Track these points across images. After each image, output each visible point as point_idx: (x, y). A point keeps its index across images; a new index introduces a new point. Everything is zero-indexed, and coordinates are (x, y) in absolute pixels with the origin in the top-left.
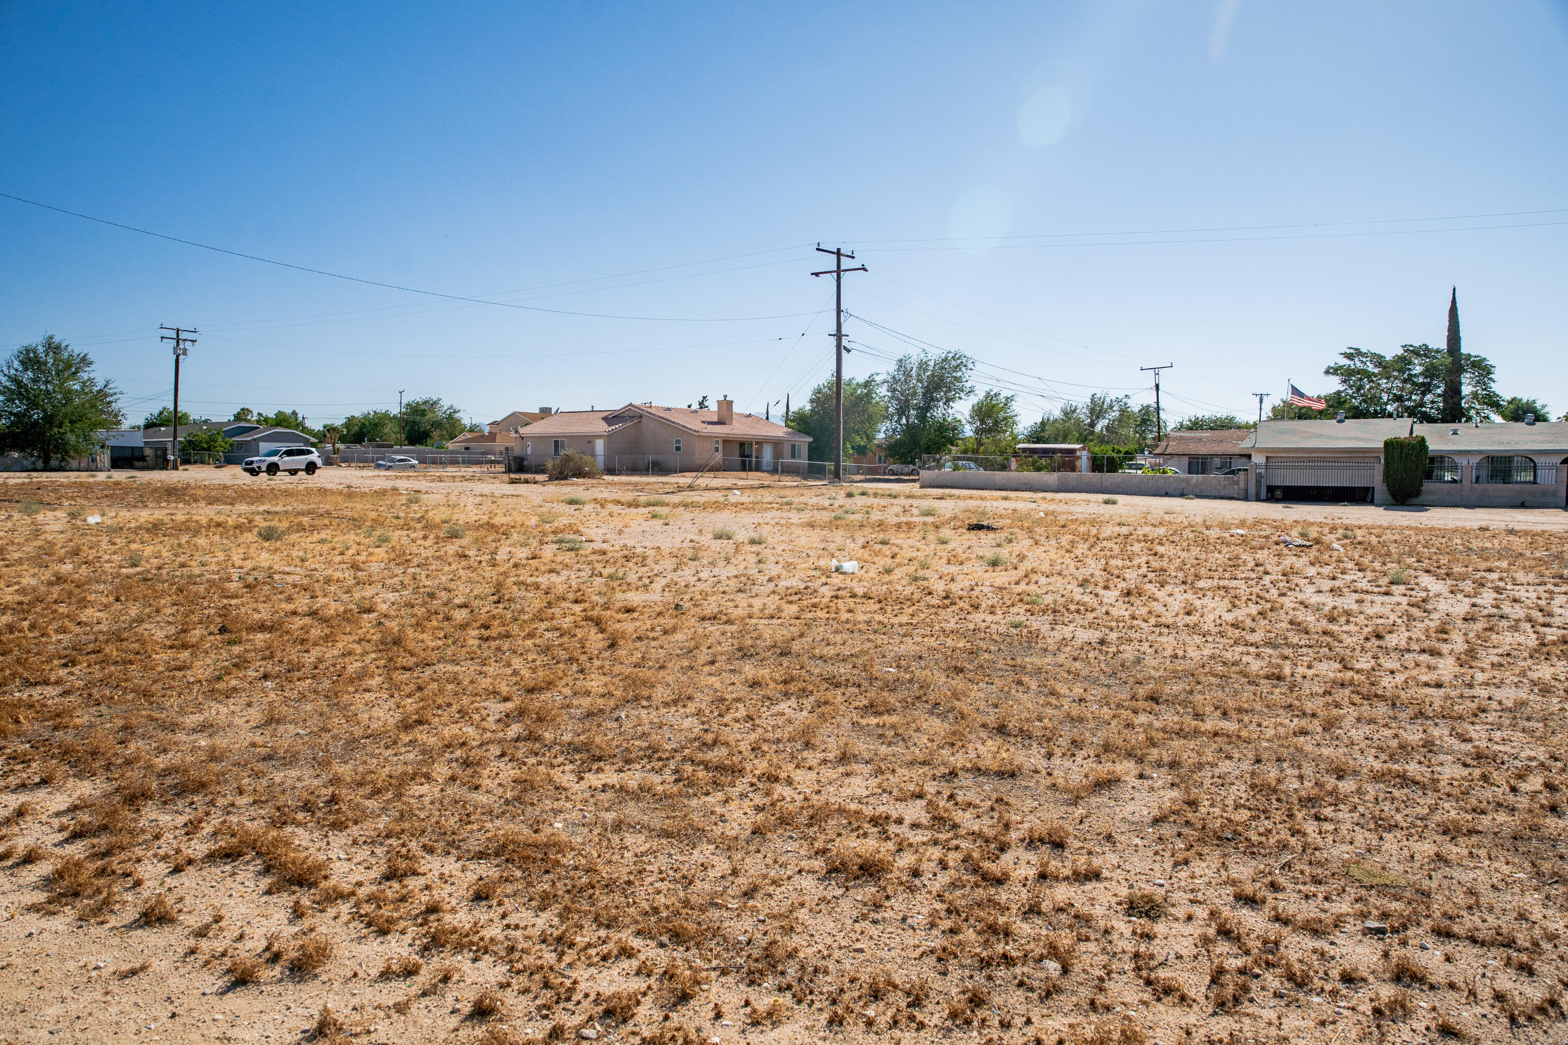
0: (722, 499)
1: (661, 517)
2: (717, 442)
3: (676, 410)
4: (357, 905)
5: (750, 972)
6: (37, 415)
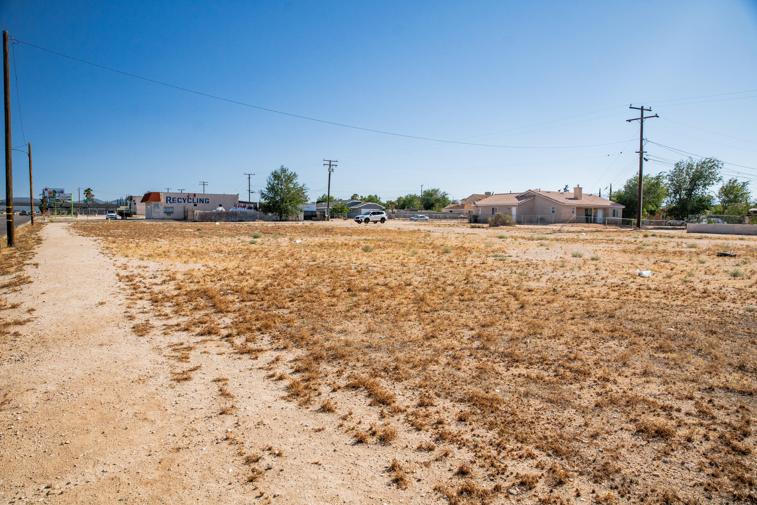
0: (576, 237)
1: (545, 246)
2: (574, 209)
3: (553, 193)
4: (407, 416)
5: (595, 476)
6: (278, 198)
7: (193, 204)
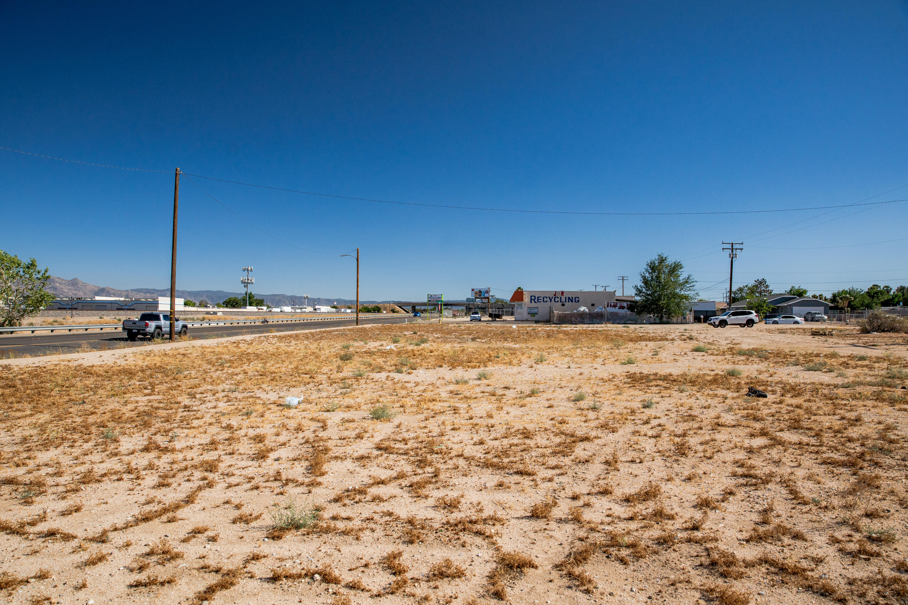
7: (560, 304)
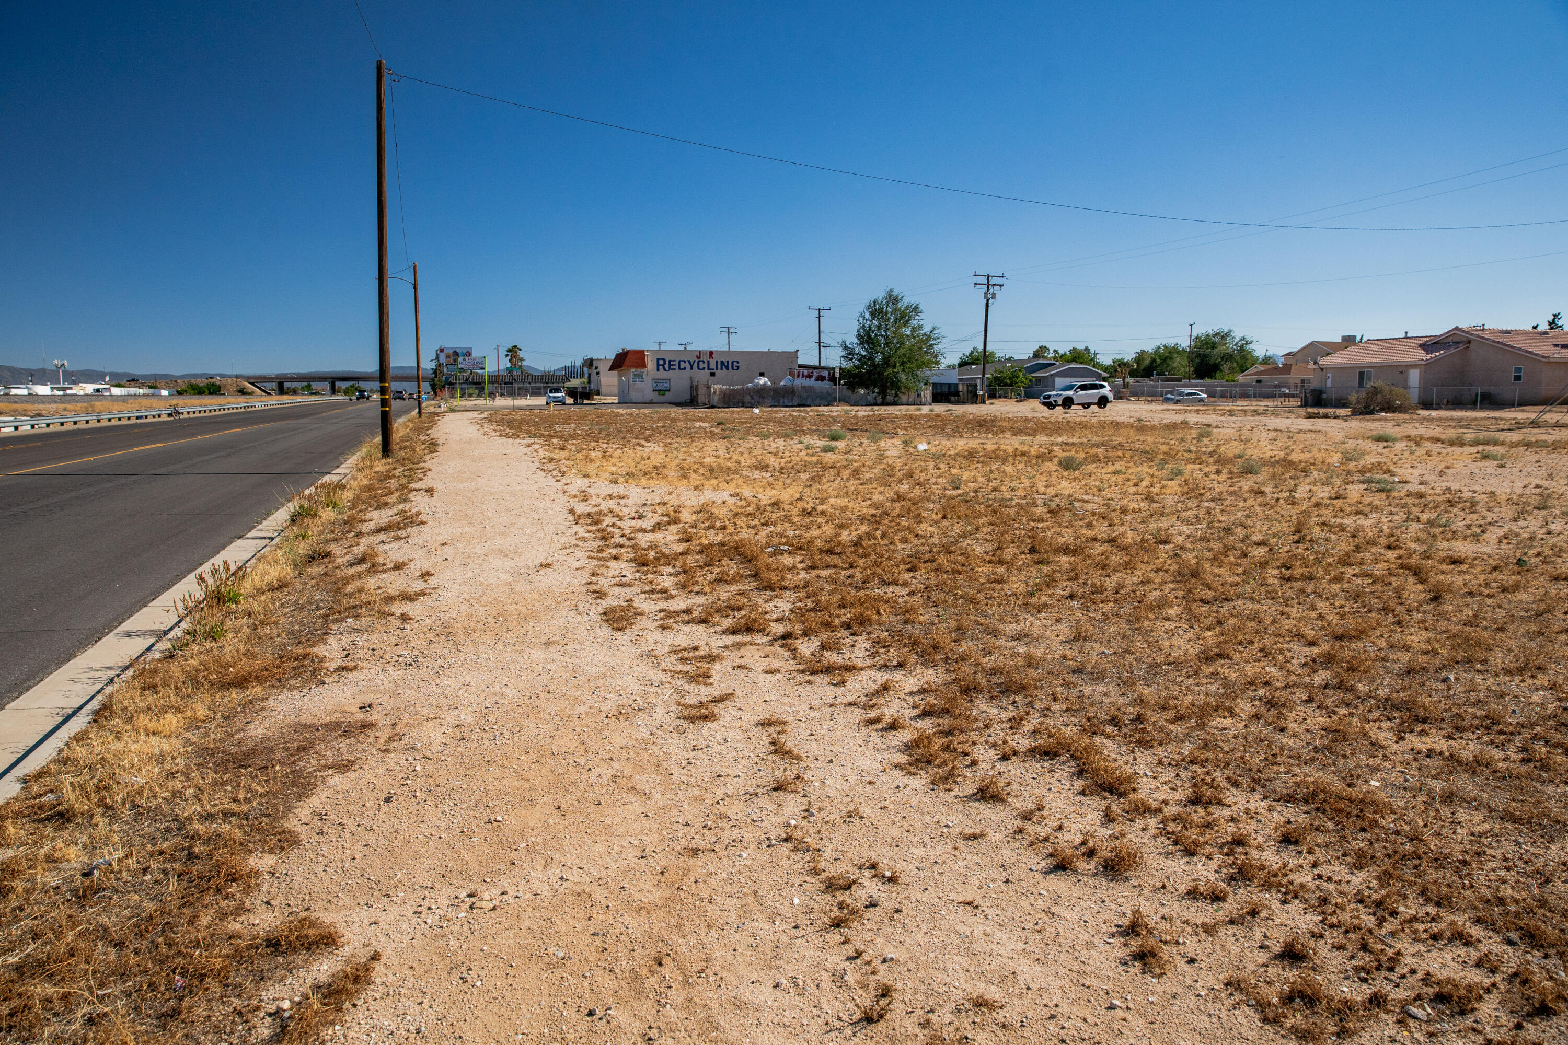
1: (1494, 458)
4: (1163, 821)
6: (879, 358)
7: (707, 372)
